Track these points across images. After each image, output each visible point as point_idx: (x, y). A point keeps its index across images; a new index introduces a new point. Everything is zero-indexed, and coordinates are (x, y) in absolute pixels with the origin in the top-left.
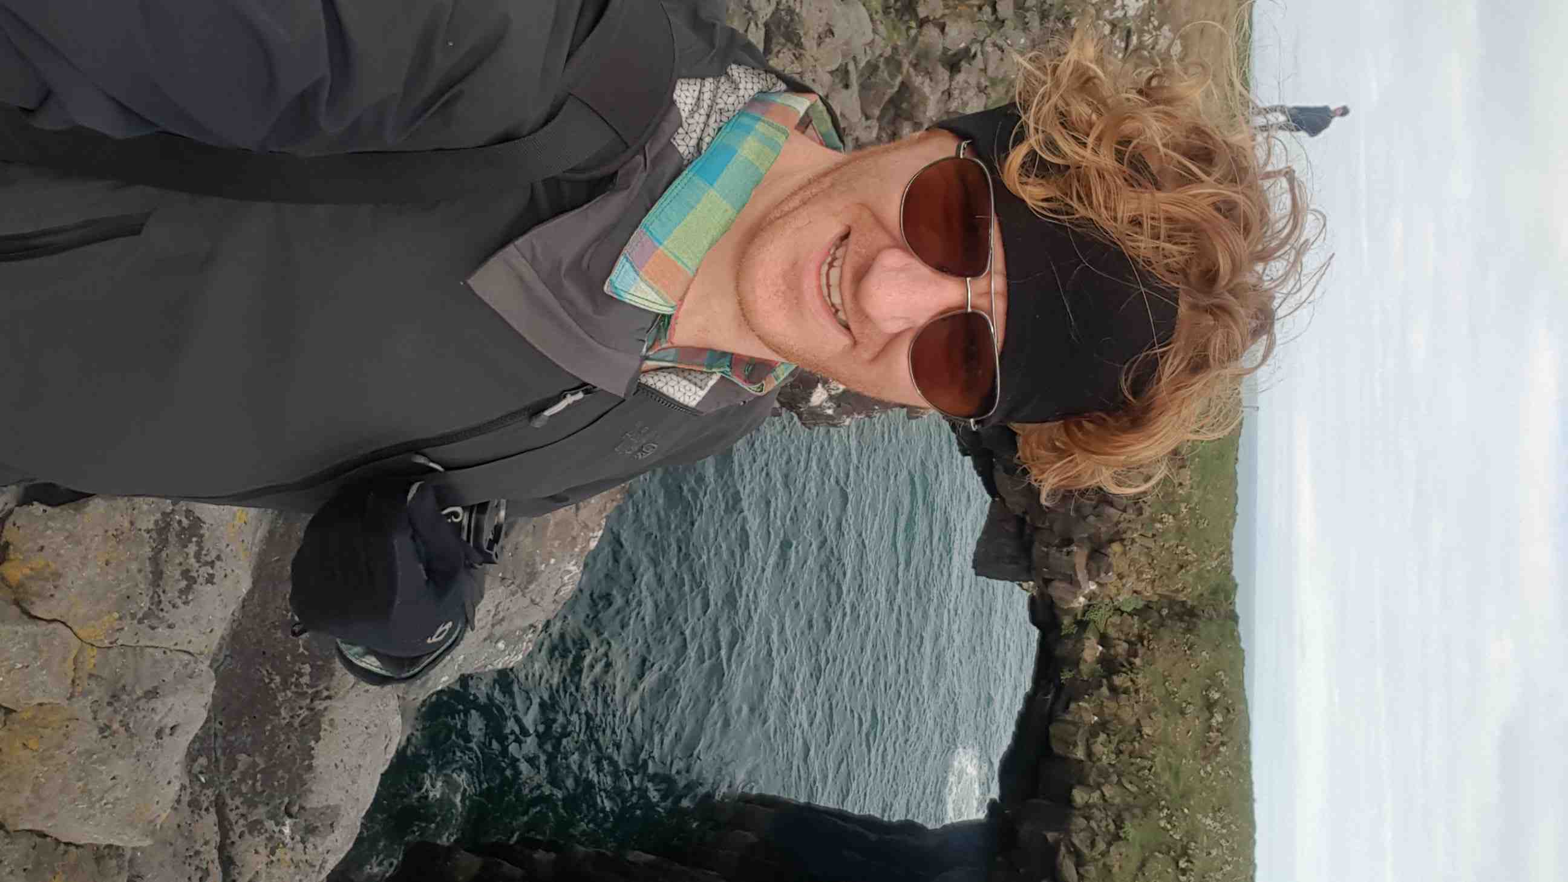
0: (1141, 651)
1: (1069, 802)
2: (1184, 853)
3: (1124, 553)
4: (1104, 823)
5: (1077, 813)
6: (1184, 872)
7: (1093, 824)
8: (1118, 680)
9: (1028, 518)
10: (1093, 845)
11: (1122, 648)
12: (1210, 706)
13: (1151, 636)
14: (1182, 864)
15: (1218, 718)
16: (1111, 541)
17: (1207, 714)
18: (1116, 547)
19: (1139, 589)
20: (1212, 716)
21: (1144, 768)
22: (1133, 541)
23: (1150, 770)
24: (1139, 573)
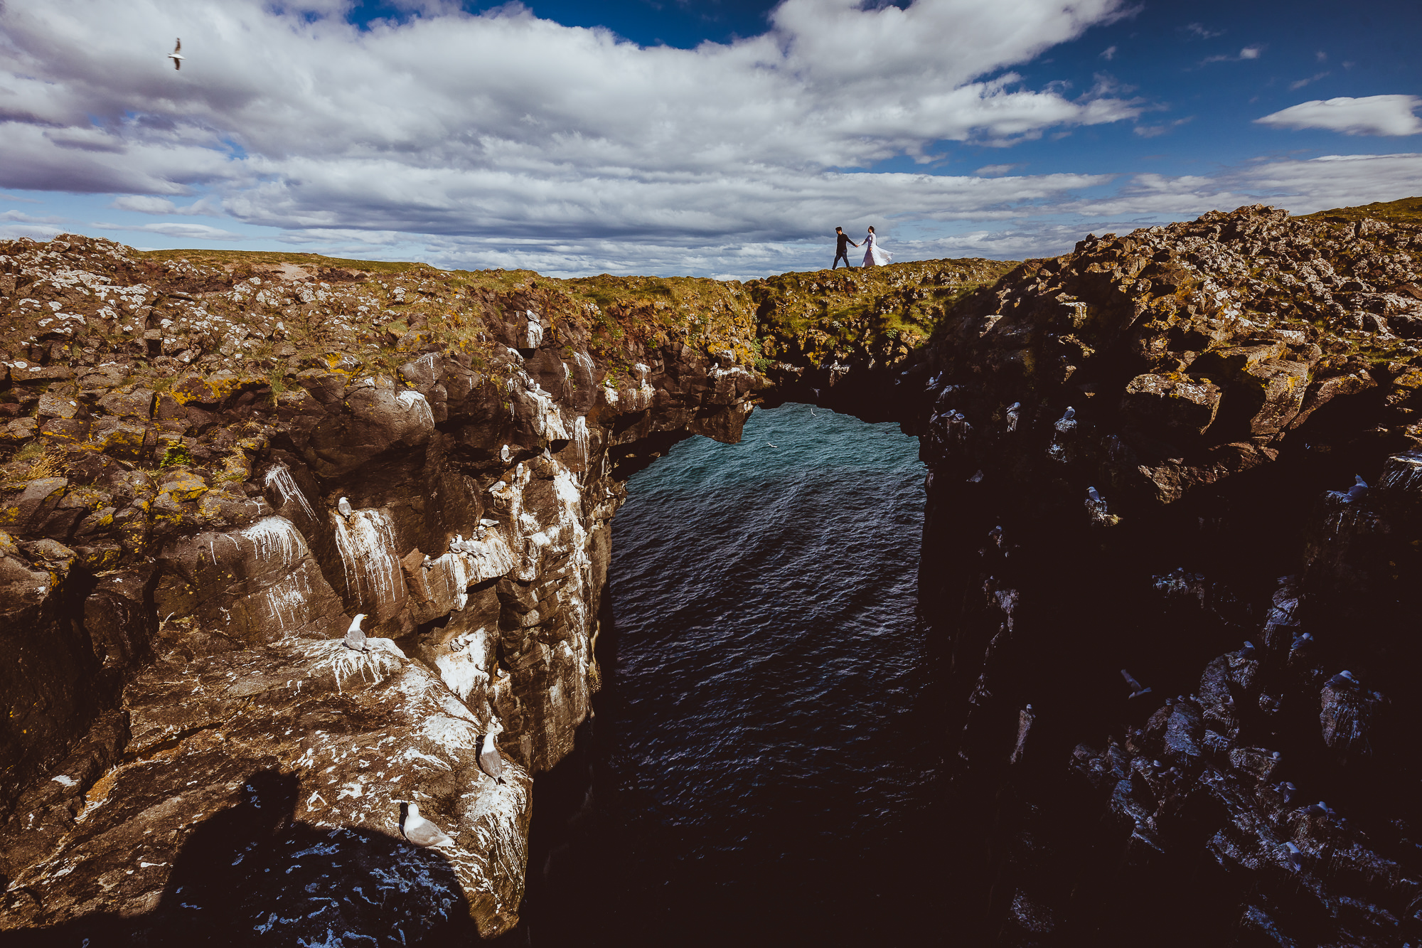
0: (785, 333)
3: (716, 344)
8: (803, 347)
12: (821, 290)
16: (707, 351)
17: (827, 290)
18: (711, 348)
20: (828, 287)
22: (707, 338)
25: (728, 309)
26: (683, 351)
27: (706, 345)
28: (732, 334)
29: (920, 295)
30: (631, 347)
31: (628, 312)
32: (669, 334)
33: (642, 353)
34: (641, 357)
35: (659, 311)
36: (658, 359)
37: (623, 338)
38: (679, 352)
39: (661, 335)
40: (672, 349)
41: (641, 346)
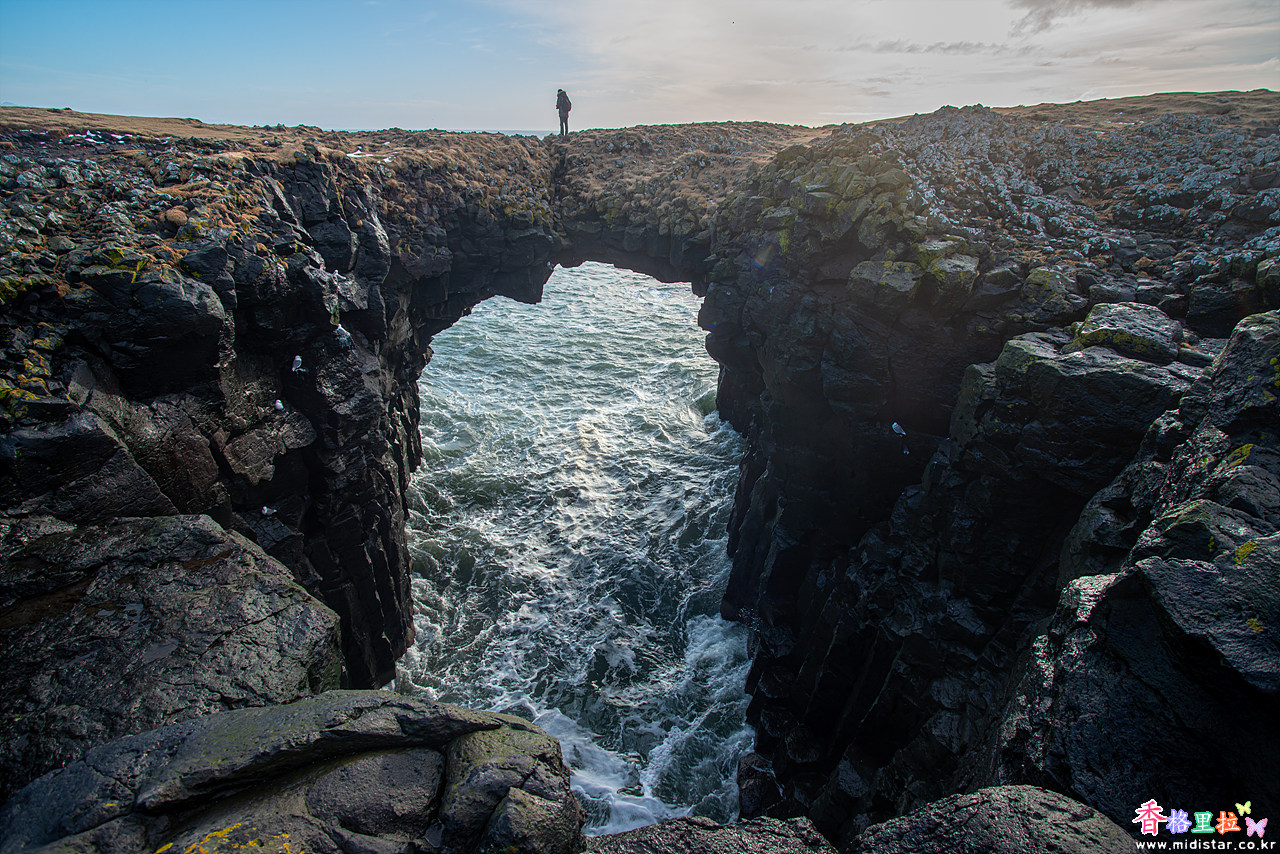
0: (583, 194)
2: (696, 163)
5: (672, 231)
6: (707, 163)
7: (678, 221)
8: (600, 209)
10: (689, 221)
12: (618, 150)
13: (575, 188)
14: (703, 164)
15: (625, 144)
16: (504, 215)
17: (623, 153)
18: (508, 211)
22: (503, 199)
24: (529, 195)
26: (480, 213)
27: (503, 207)
39: (456, 198)
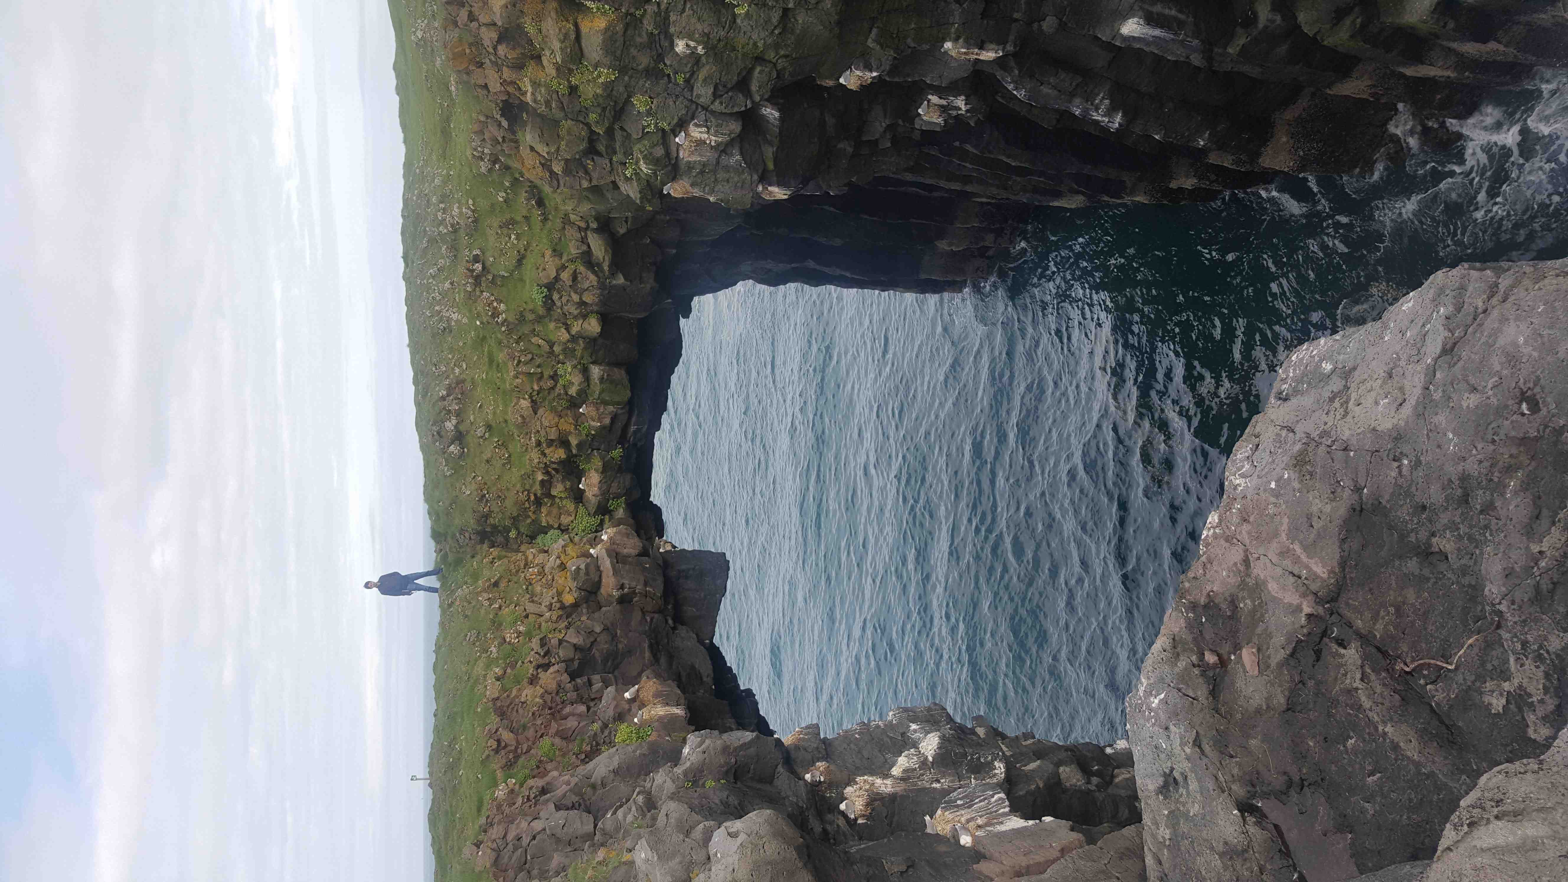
0: (537, 488)
1: (604, 319)
3: (559, 594)
4: (564, 299)
5: (595, 308)
7: (576, 298)
8: (561, 454)
9: (670, 622)
11: (558, 489)
13: (527, 505)
15: (449, 425)
16: (576, 605)
18: (569, 599)
19: (541, 556)
20: (456, 427)
21: (526, 363)
22: (550, 608)
23: (519, 362)
25: (496, 584)
26: (575, 640)
27: (563, 607)
28: (539, 573)
29: (476, 259)
30: (572, 723)
31: (506, 736)
32: (546, 667)
33: (582, 708)
34: (589, 709)
35: (504, 689)
36: (590, 683)
37: (557, 740)
38: (576, 647)
39: (548, 679)
40: (572, 660)
41: (568, 709)
